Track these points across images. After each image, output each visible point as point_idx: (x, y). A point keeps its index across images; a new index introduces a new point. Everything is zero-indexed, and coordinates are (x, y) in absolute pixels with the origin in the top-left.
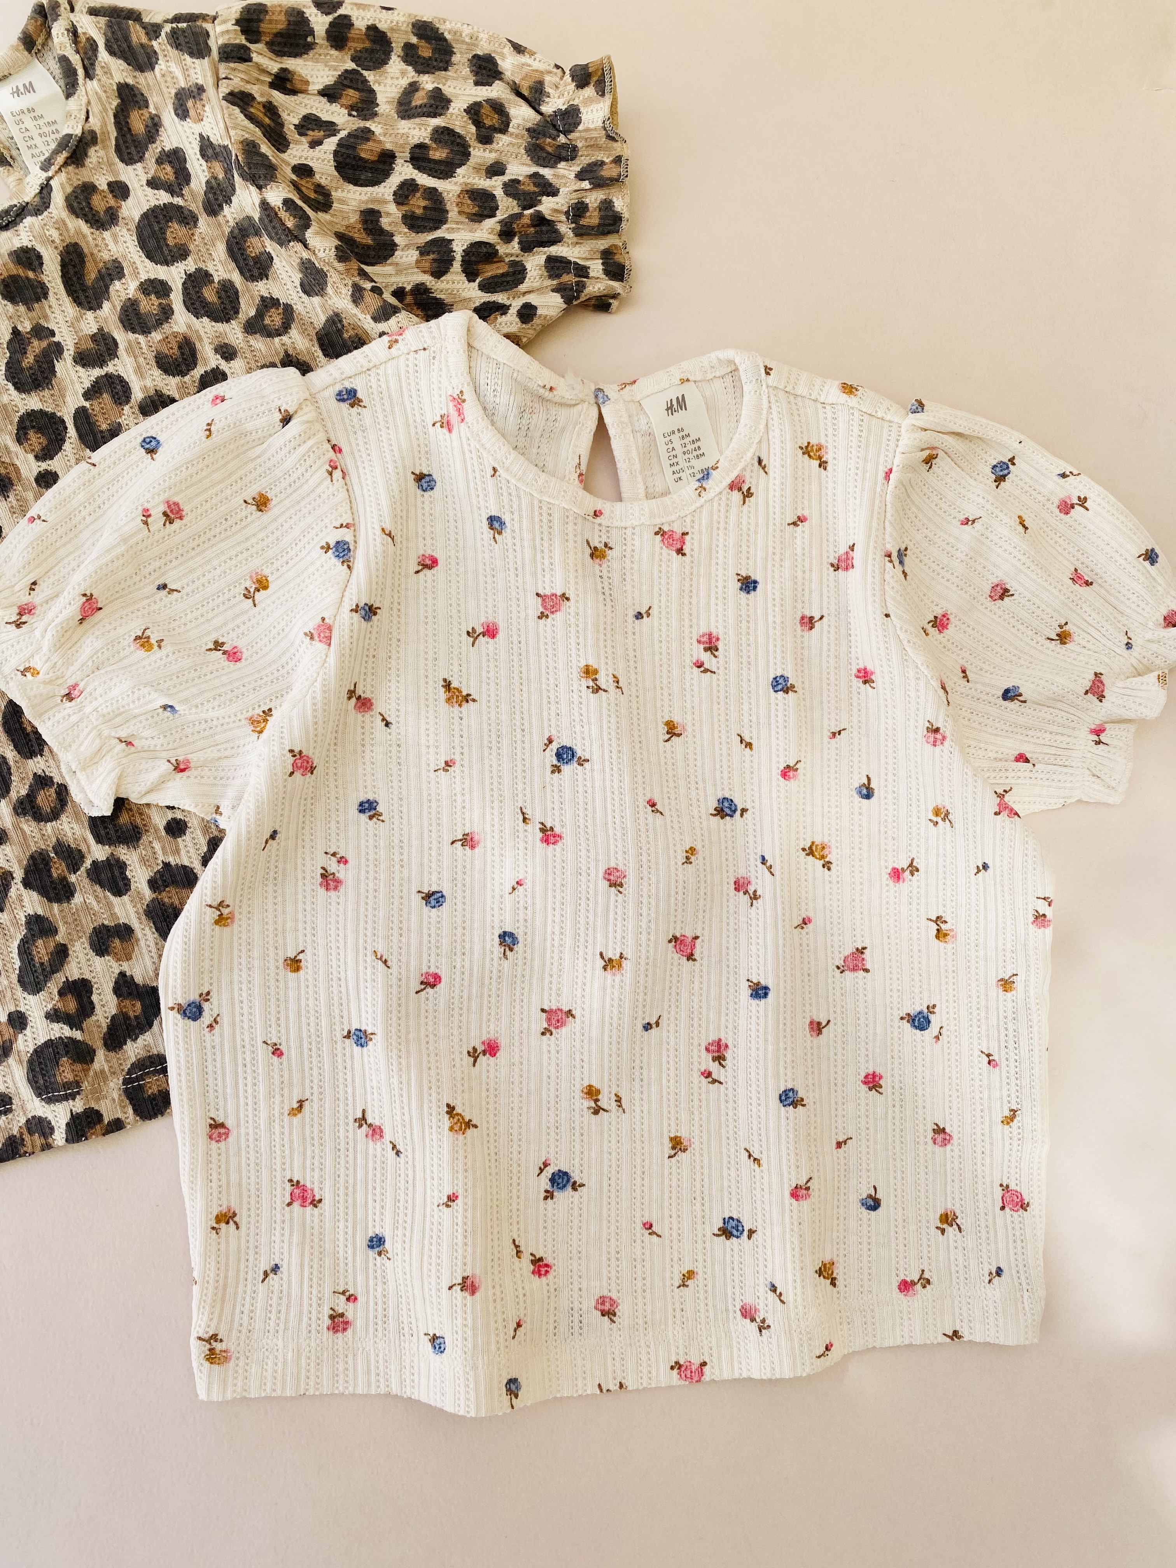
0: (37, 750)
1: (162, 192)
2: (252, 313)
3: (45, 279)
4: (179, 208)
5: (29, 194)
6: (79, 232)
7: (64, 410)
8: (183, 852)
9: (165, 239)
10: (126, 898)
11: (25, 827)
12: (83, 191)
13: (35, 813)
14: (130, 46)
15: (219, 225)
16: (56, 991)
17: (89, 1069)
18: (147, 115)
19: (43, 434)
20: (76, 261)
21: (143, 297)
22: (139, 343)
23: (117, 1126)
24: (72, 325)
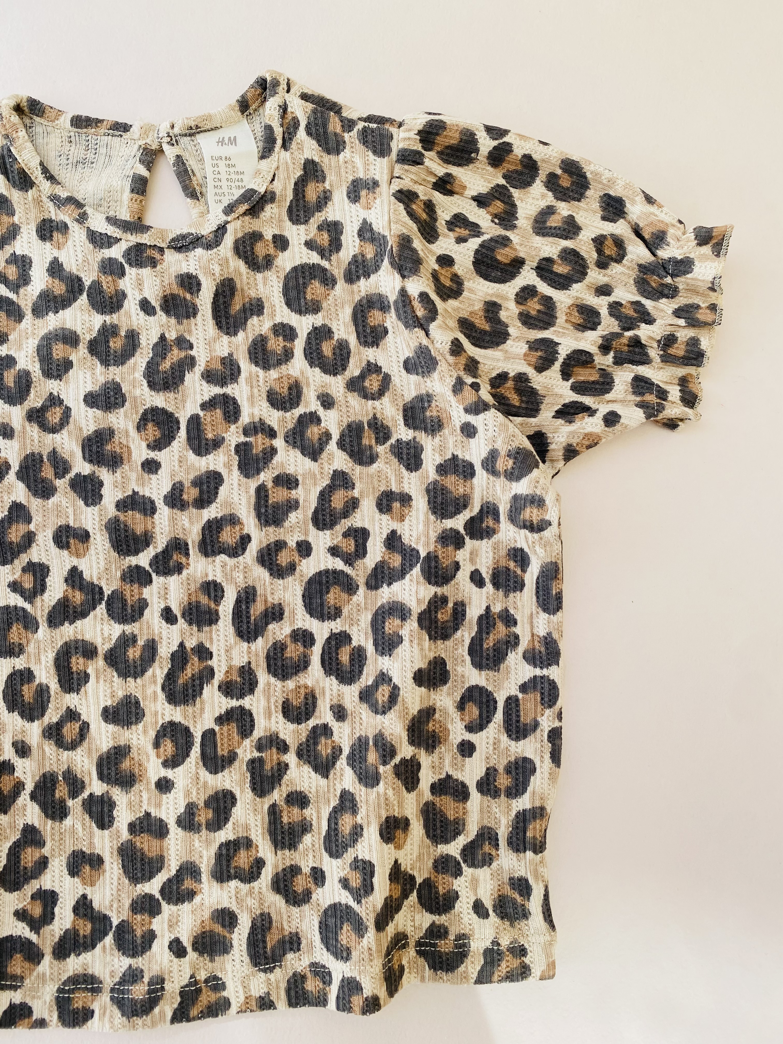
0: (75, 689)
1: (315, 254)
2: (357, 373)
3: (198, 302)
4: (324, 270)
5: (207, 229)
6: (237, 271)
7: (182, 413)
8: (164, 807)
9: (305, 293)
10: (106, 832)
11: (47, 749)
12: (251, 238)
13: (58, 740)
14: (325, 132)
15: (353, 292)
16: (30, 894)
17: (34, 969)
18: (322, 189)
19: (159, 428)
20: (228, 293)
21: (272, 336)
22: (258, 376)
23: (41, 1023)
24: (209, 344)
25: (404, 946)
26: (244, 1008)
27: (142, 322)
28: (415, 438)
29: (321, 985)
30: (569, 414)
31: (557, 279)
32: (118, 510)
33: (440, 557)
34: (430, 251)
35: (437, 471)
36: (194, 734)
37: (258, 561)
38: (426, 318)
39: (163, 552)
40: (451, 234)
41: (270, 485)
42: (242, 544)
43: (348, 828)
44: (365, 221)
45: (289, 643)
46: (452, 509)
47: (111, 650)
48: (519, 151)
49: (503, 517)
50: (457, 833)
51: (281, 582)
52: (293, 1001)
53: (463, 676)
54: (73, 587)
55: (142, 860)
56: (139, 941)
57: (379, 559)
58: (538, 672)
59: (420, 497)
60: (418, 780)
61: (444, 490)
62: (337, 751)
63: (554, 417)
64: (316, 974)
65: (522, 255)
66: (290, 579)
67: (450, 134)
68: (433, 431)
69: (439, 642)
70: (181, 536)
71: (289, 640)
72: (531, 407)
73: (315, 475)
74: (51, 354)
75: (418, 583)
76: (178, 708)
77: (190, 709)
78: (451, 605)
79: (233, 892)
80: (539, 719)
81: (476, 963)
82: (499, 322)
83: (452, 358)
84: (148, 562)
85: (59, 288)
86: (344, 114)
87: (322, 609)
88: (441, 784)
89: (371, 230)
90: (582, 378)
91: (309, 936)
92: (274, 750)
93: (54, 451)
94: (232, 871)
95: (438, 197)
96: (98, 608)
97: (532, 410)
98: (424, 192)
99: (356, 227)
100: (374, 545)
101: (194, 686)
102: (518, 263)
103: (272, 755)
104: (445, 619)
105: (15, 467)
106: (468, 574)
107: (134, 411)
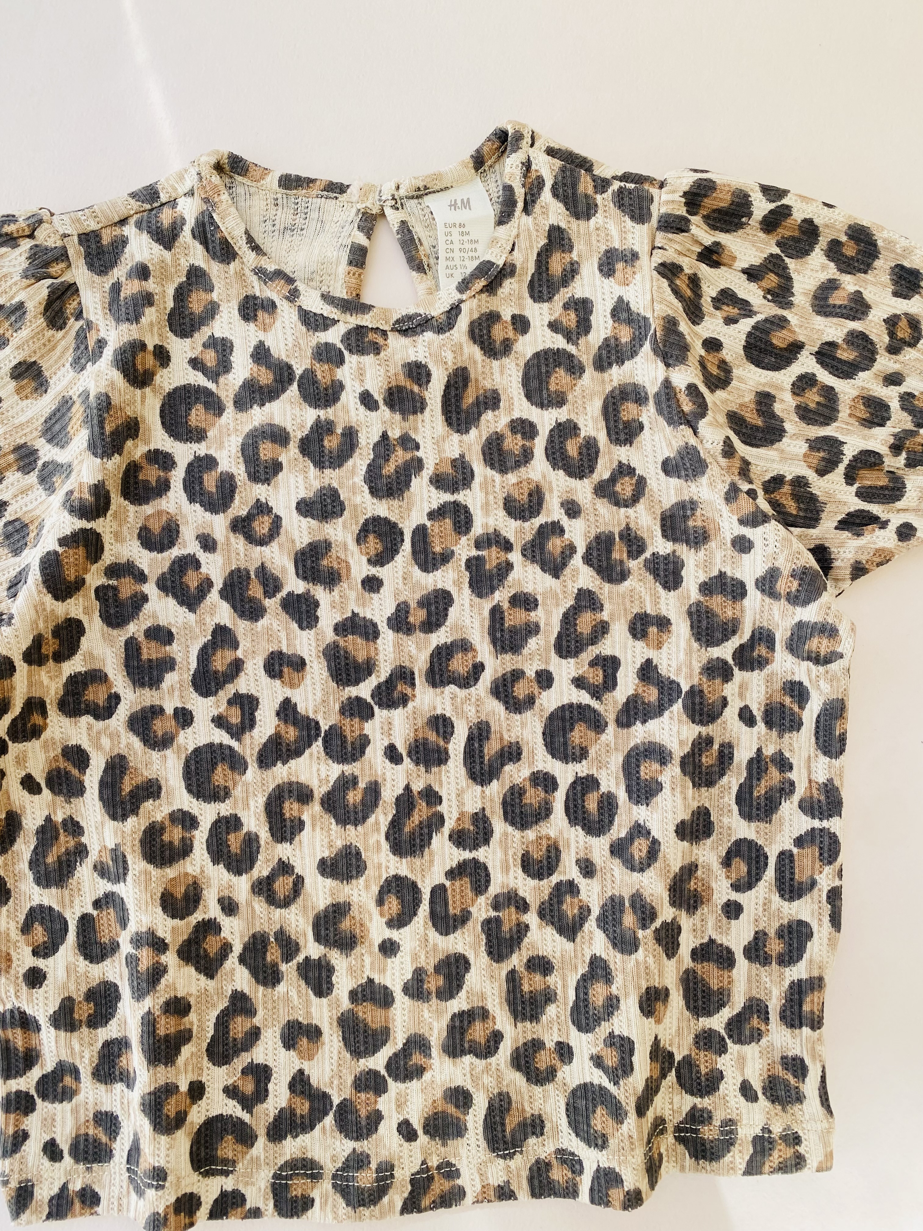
0: (288, 837)
1: (560, 337)
2: (606, 476)
3: (427, 395)
4: (571, 356)
5: (438, 309)
6: (471, 358)
7: (407, 523)
8: (388, 973)
9: (547, 383)
10: (324, 1000)
11: (256, 906)
12: (487, 319)
13: (269, 896)
14: (574, 194)
15: (603, 381)
16: (240, 1068)
17: (247, 1153)
18: (568, 260)
19: (381, 541)
20: (461, 385)
21: (509, 433)
22: (494, 481)
23: (256, 1213)
24: (437, 443)
25: (663, 1132)
26: (480, 1198)
27: (362, 417)
28: (674, 552)
29: (570, 1175)
30: (854, 524)
31: (840, 366)
32: (337, 635)
33: (706, 692)
34: (696, 334)
35: (700, 590)
36: (423, 890)
37: (492, 693)
38: (693, 413)
39: (387, 681)
40: (718, 313)
41: (506, 605)
42: (475, 673)
43: (601, 999)
44: (620, 300)
45: (528, 787)
46: (718, 635)
47: (329, 793)
48: (798, 215)
49: (779, 646)
50: (722, 1005)
51: (518, 717)
52: (537, 1191)
53: (729, 828)
54: (286, 722)
55: (365, 1031)
56: (364, 1123)
57: (631, 692)
58: (817, 824)
59: (681, 621)
60: (678, 945)
61: (709, 613)
62: (584, 912)
63: (836, 528)
64: (563, 1162)
65: (801, 338)
66: (529, 714)
67: (721, 196)
68: (696, 543)
69: (703, 790)
70: (407, 664)
71: (528, 783)
72: (809, 515)
73: (557, 595)
74: (258, 454)
75: (680, 721)
76: (404, 860)
77: (417, 861)
78: (716, 746)
79: (468, 1069)
80: (817, 877)
81: (745, 1152)
82: (773, 416)
83: (724, 460)
84: (370, 693)
85: (266, 377)
86: (596, 172)
87: (566, 749)
88: (702, 950)
89: (628, 309)
90: (868, 483)
91: (554, 1119)
92: (513, 909)
93: (263, 568)
94: (466, 1045)
95: (704, 270)
96: (314, 746)
97: (811, 519)
98: (689, 265)
99: (609, 305)
100: (626, 676)
101: (421, 834)
102: (796, 348)
103: (510, 915)
104: (710, 762)
105: (218, 584)
106: (737, 711)
107: (353, 521)
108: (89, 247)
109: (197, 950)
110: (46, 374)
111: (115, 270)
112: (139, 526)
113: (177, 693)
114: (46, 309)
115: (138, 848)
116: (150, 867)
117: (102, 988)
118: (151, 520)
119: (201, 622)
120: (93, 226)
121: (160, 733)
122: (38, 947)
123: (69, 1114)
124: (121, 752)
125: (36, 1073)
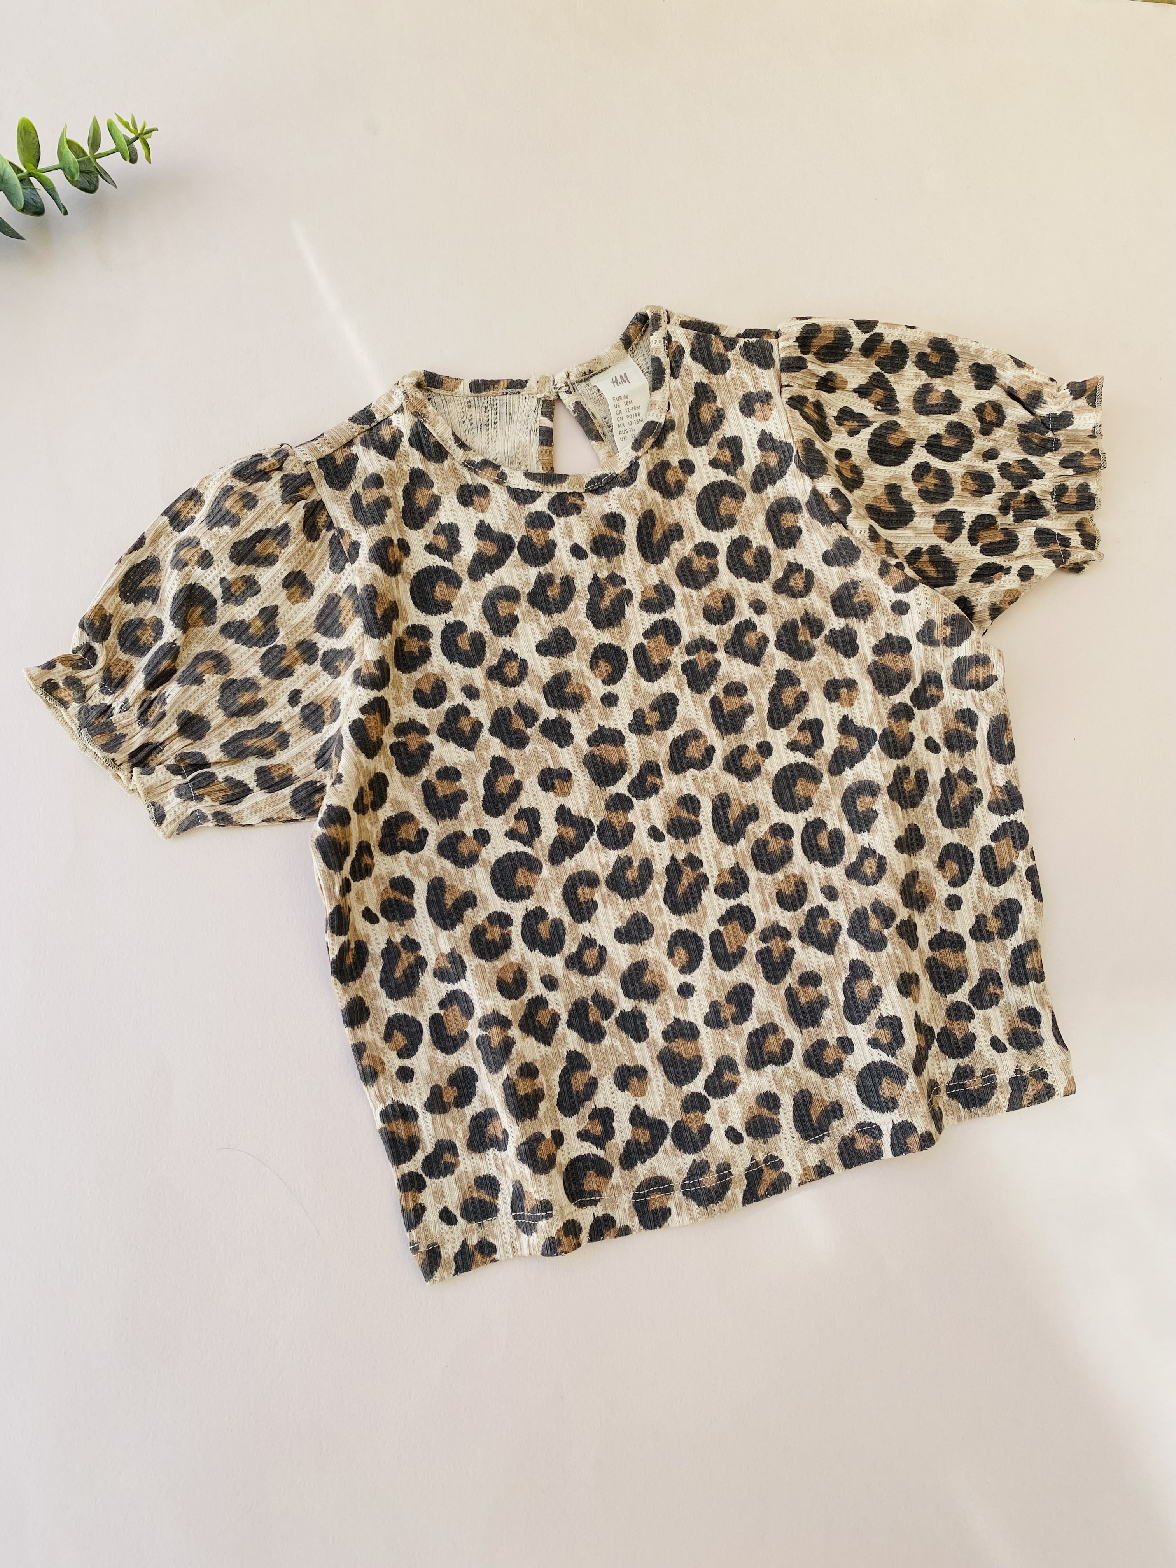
0: (587, 918)
1: (720, 471)
2: (780, 575)
3: (624, 538)
4: (732, 485)
5: (620, 467)
6: (654, 501)
7: (627, 644)
8: (690, 1011)
9: (718, 509)
10: (644, 1044)
11: (572, 978)
12: (661, 468)
13: (581, 967)
14: (710, 354)
15: (762, 500)
16: (587, 1115)
17: (608, 1183)
18: (715, 408)
19: (610, 663)
20: (650, 524)
21: (696, 556)
22: (692, 597)
23: (625, 1231)
24: (639, 575)
25: (937, 1092)
26: (804, 1180)
27: (575, 566)
28: (847, 625)
29: (872, 1141)
30: (984, 576)
31: (947, 452)
32: (591, 746)
33: (896, 731)
34: (829, 449)
35: (874, 652)
36: (703, 938)
37: (725, 769)
38: (840, 511)
39: (638, 776)
40: (841, 428)
41: (722, 695)
42: (708, 756)
43: (866, 992)
44: (763, 432)
45: (769, 838)
46: (896, 685)
47: (611, 875)
48: (889, 339)
49: (945, 683)
50: (962, 980)
51: (749, 784)
52: (848, 1162)
53: (937, 837)
54: (565, 825)
55: (682, 1062)
56: (697, 1137)
57: (836, 745)
58: (1005, 819)
59: (864, 680)
60: (917, 939)
61: (885, 669)
62: (836, 928)
63: (971, 581)
64: (864, 1132)
65: (912, 436)
66: (758, 780)
67: (825, 335)
68: (863, 615)
69: (910, 810)
70: (652, 759)
71: (769, 836)
72: (947, 575)
73: (761, 679)
74: (497, 612)
75: (880, 759)
76: (683, 917)
77: (694, 916)
78: (913, 774)
79: (771, 1076)
80: (1015, 862)
81: (1005, 1092)
82: (902, 502)
83: (873, 544)
84: (626, 789)
85: (491, 549)
86: (723, 334)
87: (794, 802)
88: (937, 939)
89: (772, 439)
90: (989, 541)
91: (849, 1101)
92: (779, 939)
93: (519, 703)
94: (766, 1057)
95: (824, 396)
96: (591, 840)
97: (949, 578)
98: (811, 394)
99: (755, 439)
100: (830, 733)
101: (692, 894)
102: (909, 444)
103: (777, 943)
104: (911, 788)
105: (487, 724)
106: (923, 743)
107: (585, 652)
108: (327, 469)
109: (533, 1022)
110: (310, 579)
111: (352, 484)
112: (412, 689)
113: (472, 818)
114: (304, 526)
115: (469, 948)
116: (483, 962)
117: (460, 1073)
118: (422, 683)
119: (480, 757)
120: (328, 451)
121: (466, 854)
122: (401, 1050)
123: (454, 1185)
124: (438, 875)
125: (420, 1156)
